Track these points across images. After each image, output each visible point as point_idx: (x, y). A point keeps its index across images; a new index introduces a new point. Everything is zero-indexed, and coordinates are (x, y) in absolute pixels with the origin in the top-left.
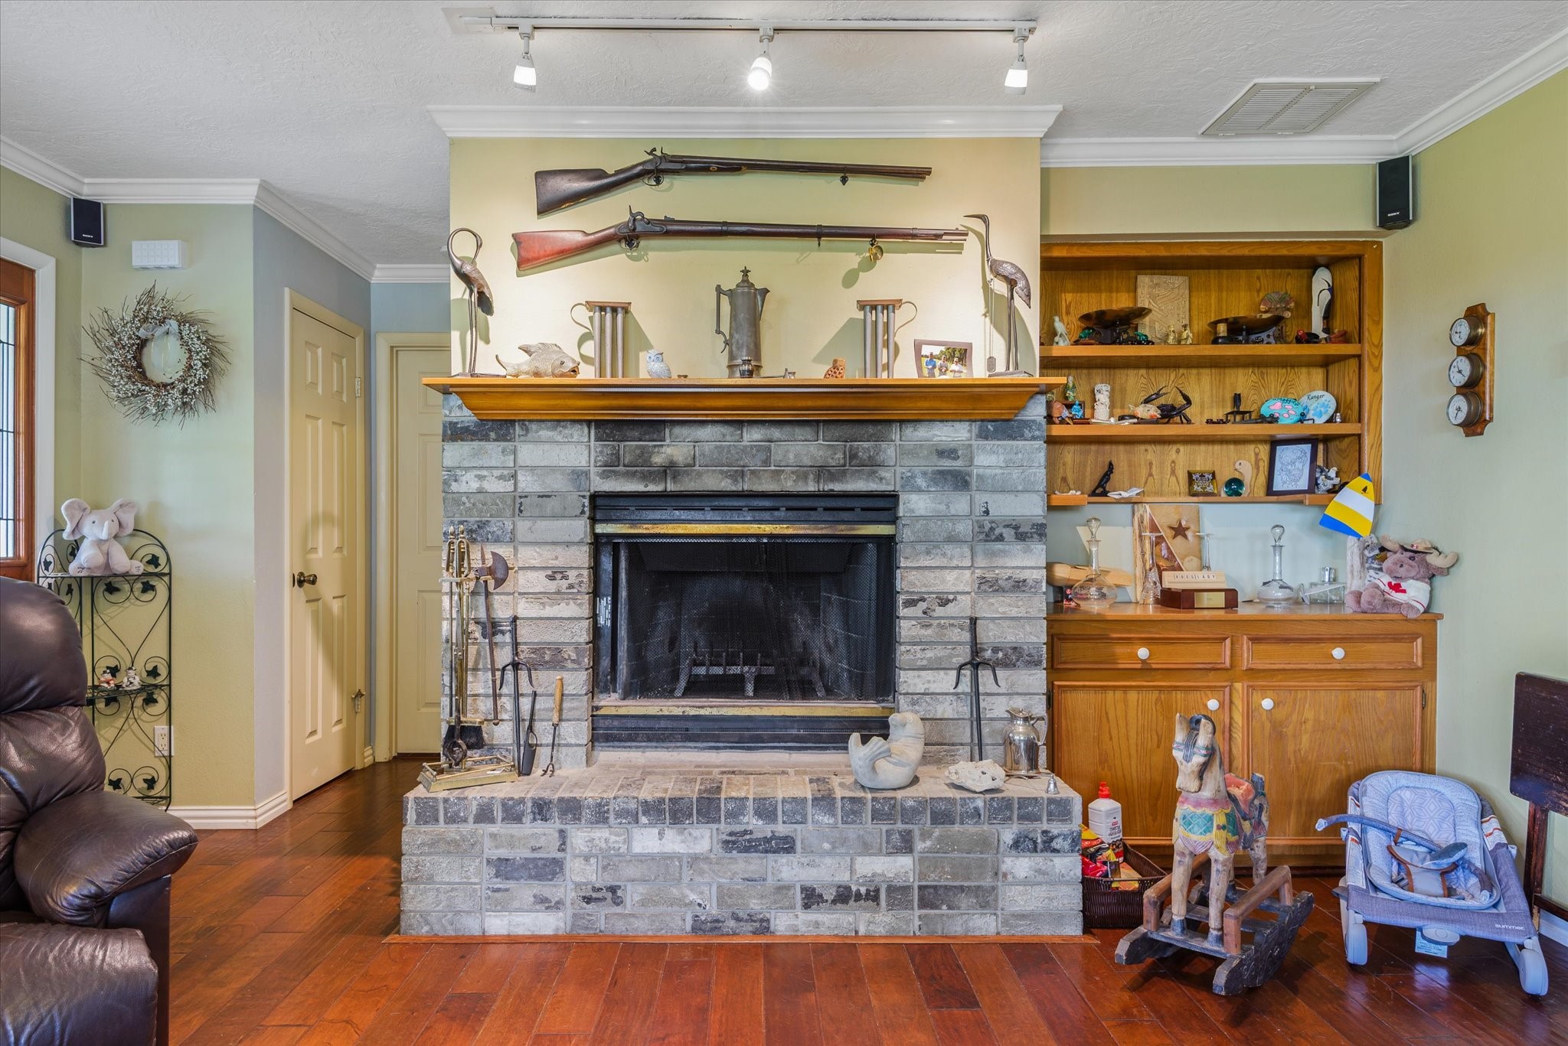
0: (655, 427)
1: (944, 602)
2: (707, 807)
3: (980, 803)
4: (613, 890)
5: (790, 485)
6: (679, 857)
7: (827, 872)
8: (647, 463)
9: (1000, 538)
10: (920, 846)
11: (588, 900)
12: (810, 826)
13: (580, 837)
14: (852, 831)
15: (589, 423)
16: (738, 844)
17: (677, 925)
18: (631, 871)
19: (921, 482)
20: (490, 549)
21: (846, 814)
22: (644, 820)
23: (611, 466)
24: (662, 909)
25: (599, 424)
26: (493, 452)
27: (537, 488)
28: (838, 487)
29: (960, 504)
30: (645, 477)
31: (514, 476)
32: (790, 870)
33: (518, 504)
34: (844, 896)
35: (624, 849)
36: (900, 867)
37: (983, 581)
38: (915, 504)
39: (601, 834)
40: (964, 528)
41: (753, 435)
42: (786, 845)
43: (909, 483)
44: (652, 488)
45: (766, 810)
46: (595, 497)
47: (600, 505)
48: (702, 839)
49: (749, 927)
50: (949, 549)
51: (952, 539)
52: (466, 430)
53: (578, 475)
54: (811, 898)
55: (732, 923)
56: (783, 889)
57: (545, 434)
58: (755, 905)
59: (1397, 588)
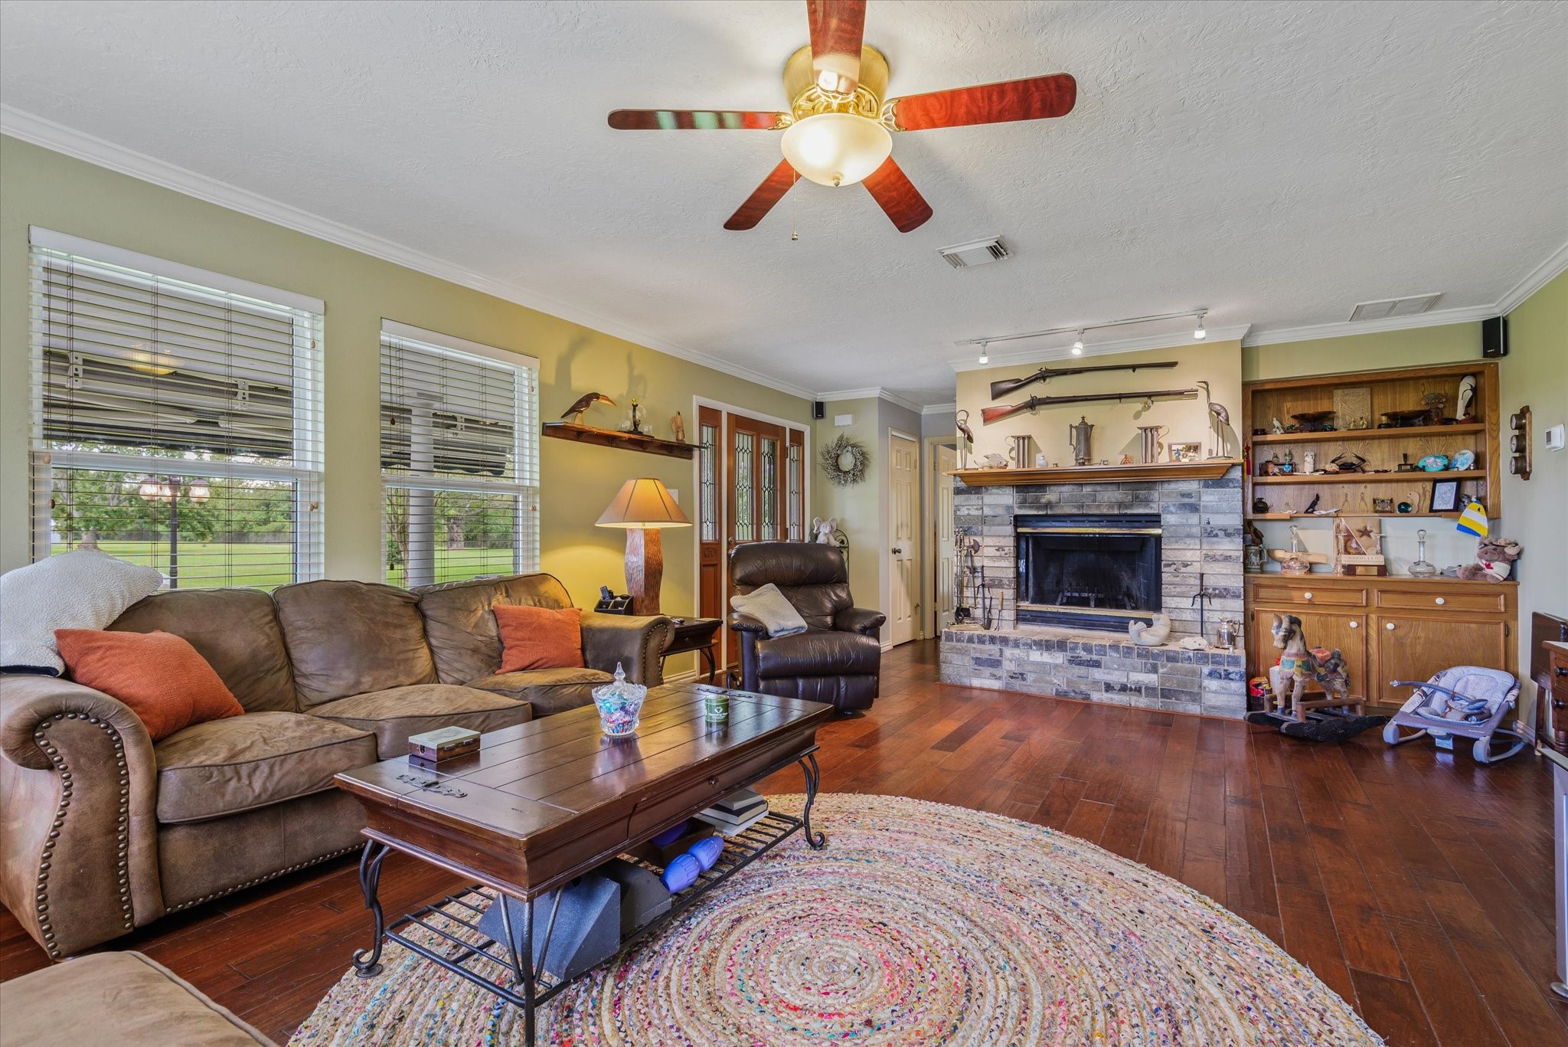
0: (1042, 487)
1: (1186, 566)
2: (1061, 645)
3: (1191, 654)
4: (1022, 674)
5: (1105, 511)
6: (1050, 664)
7: (1117, 677)
8: (1038, 502)
9: (1216, 536)
10: (1161, 670)
11: (1012, 677)
12: (1108, 657)
13: (1008, 652)
14: (1128, 661)
15: (1013, 486)
16: (1075, 661)
17: (1050, 691)
18: (1029, 668)
19: (1172, 509)
20: (972, 538)
21: (1124, 653)
22: (1034, 648)
23: (1023, 503)
24: (1042, 684)
25: (1017, 486)
26: (973, 499)
27: (992, 513)
28: (1129, 512)
29: (1194, 519)
30: (1038, 508)
31: (982, 508)
32: (1098, 674)
33: (984, 520)
34: (1124, 688)
35: (1026, 658)
36: (1152, 679)
37: (1207, 556)
38: (1168, 519)
39: (1016, 652)
40: (1196, 531)
41: (1087, 489)
42: (1097, 664)
43: (1166, 509)
44: (1040, 513)
45: (1088, 649)
46: (1016, 517)
47: (1019, 521)
48: (1059, 658)
49: (1081, 697)
50: (1188, 541)
51: (1189, 536)
52: (963, 490)
53: (1009, 508)
54: (1109, 688)
55: (1073, 694)
56: (1095, 682)
57: (994, 491)
58: (1083, 688)
59: (1488, 566)
